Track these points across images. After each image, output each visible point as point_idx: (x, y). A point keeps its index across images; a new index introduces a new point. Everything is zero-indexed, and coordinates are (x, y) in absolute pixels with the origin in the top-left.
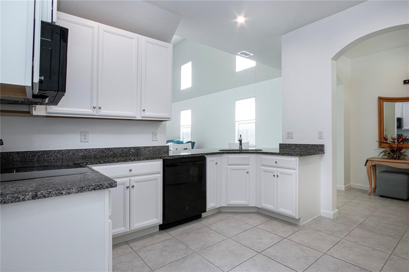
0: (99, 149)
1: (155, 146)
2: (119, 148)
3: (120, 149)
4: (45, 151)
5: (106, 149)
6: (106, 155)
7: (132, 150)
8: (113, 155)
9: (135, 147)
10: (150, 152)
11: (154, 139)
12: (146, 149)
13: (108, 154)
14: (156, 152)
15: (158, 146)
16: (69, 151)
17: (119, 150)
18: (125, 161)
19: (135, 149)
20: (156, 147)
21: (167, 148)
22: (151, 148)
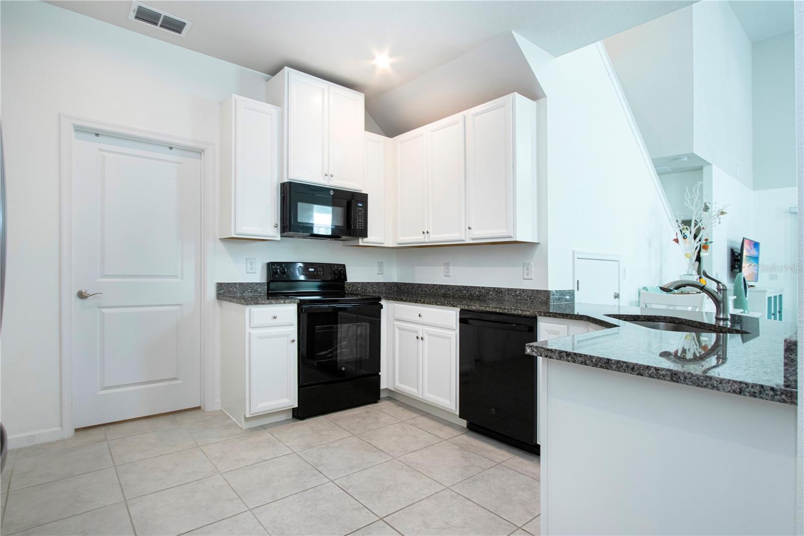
1: (524, 289)
2: (476, 287)
5: (463, 287)
6: (463, 296)
7: (491, 293)
8: (470, 297)
9: (496, 288)
10: (516, 299)
11: (526, 277)
12: (511, 294)
13: (466, 295)
14: (526, 300)
15: (529, 290)
20: (527, 290)
21: (546, 294)
22: (518, 293)
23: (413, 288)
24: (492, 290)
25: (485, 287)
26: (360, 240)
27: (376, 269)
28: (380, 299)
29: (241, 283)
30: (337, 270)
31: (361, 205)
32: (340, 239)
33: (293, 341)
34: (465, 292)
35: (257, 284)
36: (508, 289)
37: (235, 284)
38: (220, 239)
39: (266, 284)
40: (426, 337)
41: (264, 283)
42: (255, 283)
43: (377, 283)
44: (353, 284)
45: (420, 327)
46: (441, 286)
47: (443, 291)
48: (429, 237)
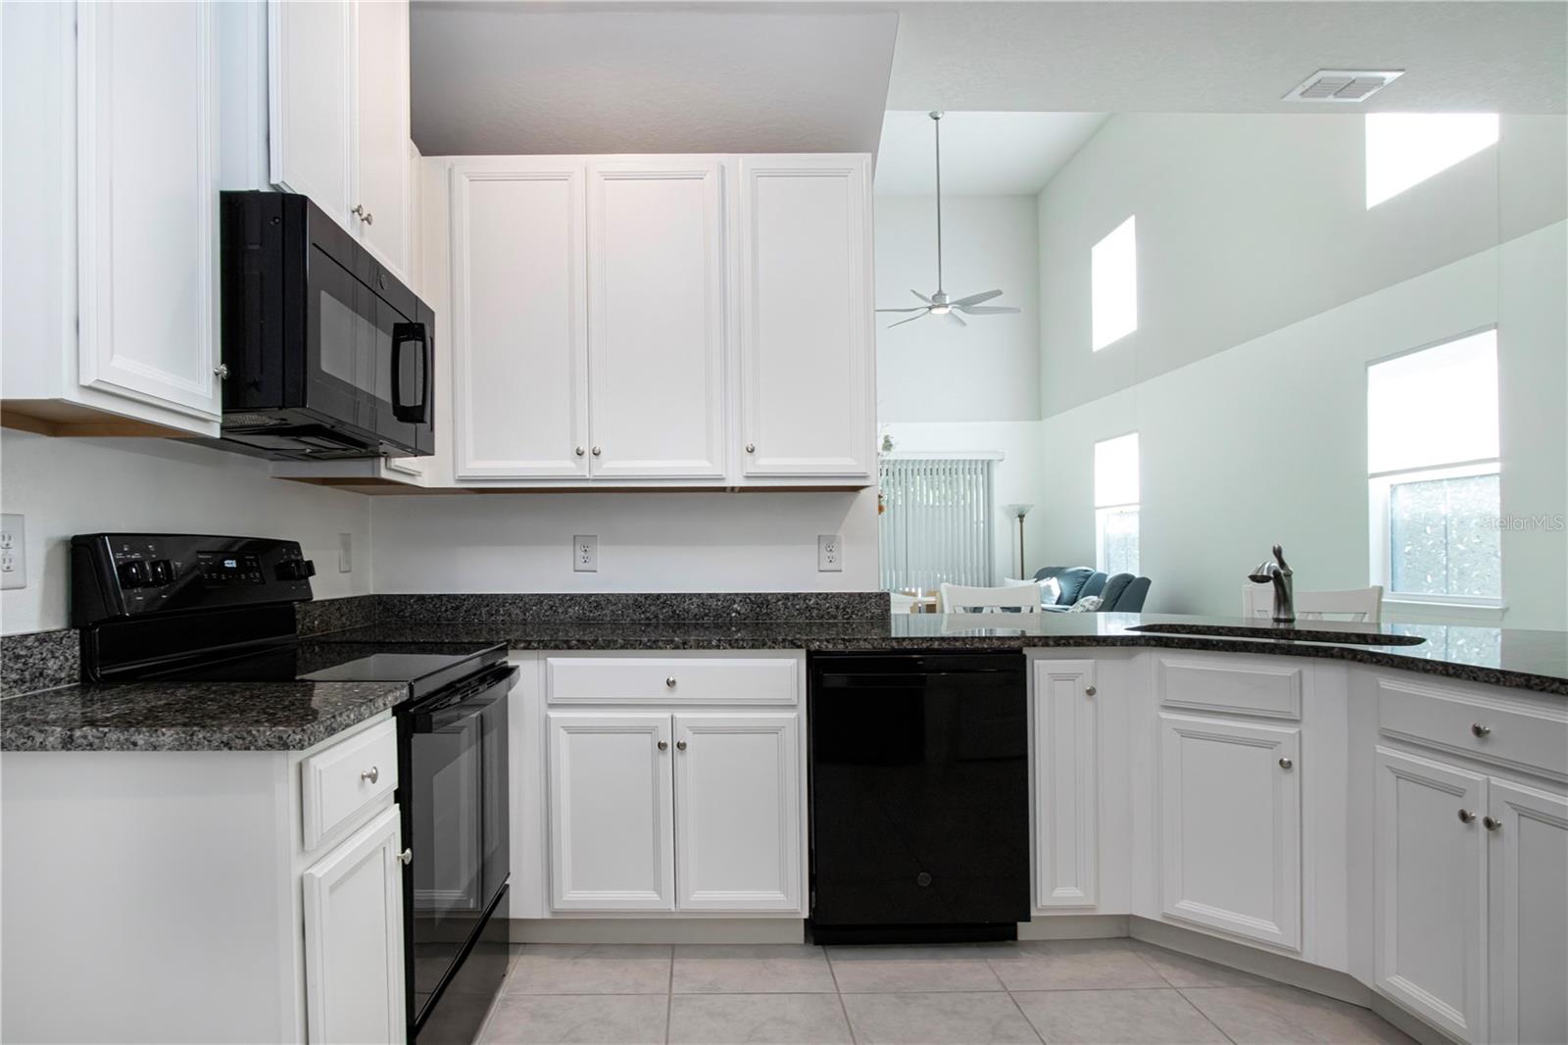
0: (627, 595)
1: (827, 594)
2: (691, 595)
3: (694, 599)
4: (481, 596)
5: (647, 596)
6: (648, 618)
7: (736, 606)
9: (750, 594)
10: (807, 618)
11: (826, 565)
12: (793, 605)
13: (656, 617)
14: (835, 617)
15: (840, 595)
16: (540, 599)
17: (692, 603)
18: (651, 648)
19: (748, 600)
20: (834, 595)
21: (882, 602)
22: (812, 602)
24: (738, 600)
25: (717, 595)
40: (694, 741)
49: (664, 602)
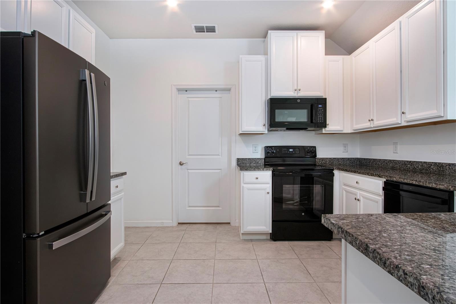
2: (419, 162)
5: (407, 161)
6: (408, 169)
8: (414, 170)
13: (410, 168)
17: (419, 165)
23: (370, 162)
24: (433, 164)
25: (427, 162)
26: (324, 129)
27: (342, 148)
28: (333, 170)
29: (250, 158)
30: (309, 150)
31: (321, 106)
32: (307, 130)
33: (268, 193)
34: (409, 166)
35: (258, 159)
36: (449, 163)
37: (247, 159)
38: (239, 135)
39: (264, 159)
40: (362, 199)
41: (262, 159)
42: (257, 158)
43: (342, 158)
44: (323, 159)
45: (358, 192)
46: (390, 161)
47: (391, 165)
48: (373, 124)
49: (412, 164)
